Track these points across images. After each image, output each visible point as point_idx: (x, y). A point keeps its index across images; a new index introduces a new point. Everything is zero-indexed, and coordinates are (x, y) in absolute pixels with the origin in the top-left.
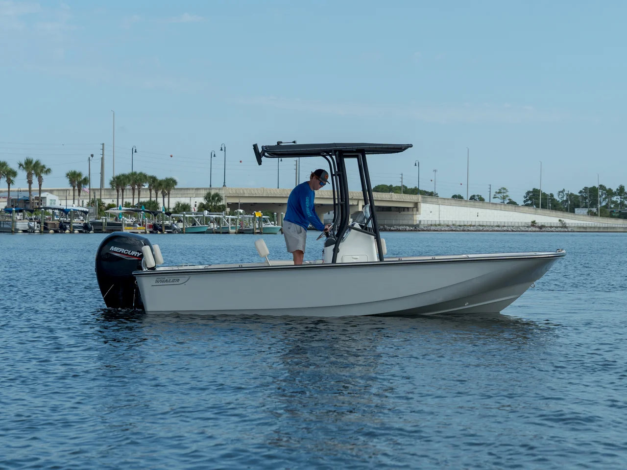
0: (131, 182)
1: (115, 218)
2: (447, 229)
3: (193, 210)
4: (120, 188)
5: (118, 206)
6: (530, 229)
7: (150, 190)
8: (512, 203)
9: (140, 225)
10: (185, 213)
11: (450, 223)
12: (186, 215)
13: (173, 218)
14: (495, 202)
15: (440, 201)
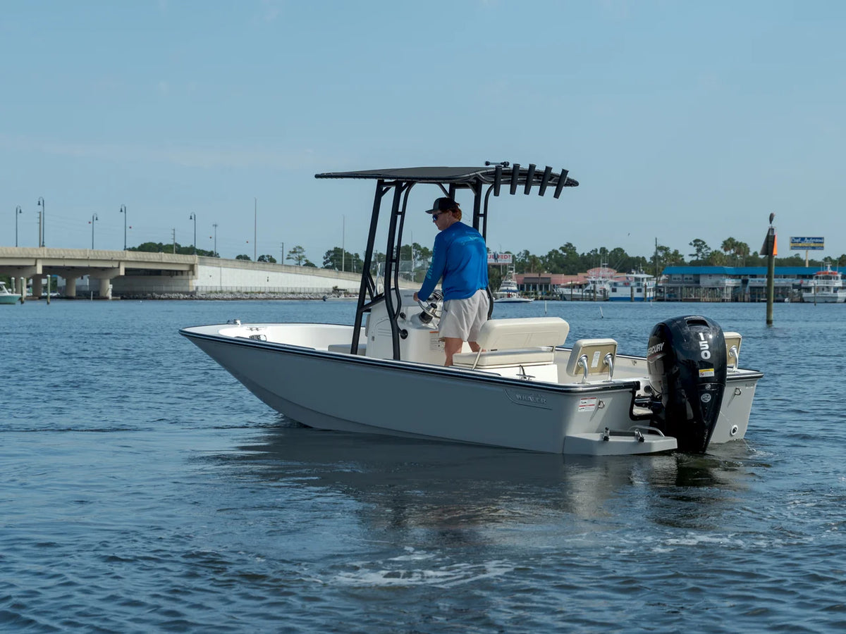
2: (230, 297)
6: (331, 296)
8: (309, 265)
11: (234, 290)
14: (289, 264)
15: (222, 263)
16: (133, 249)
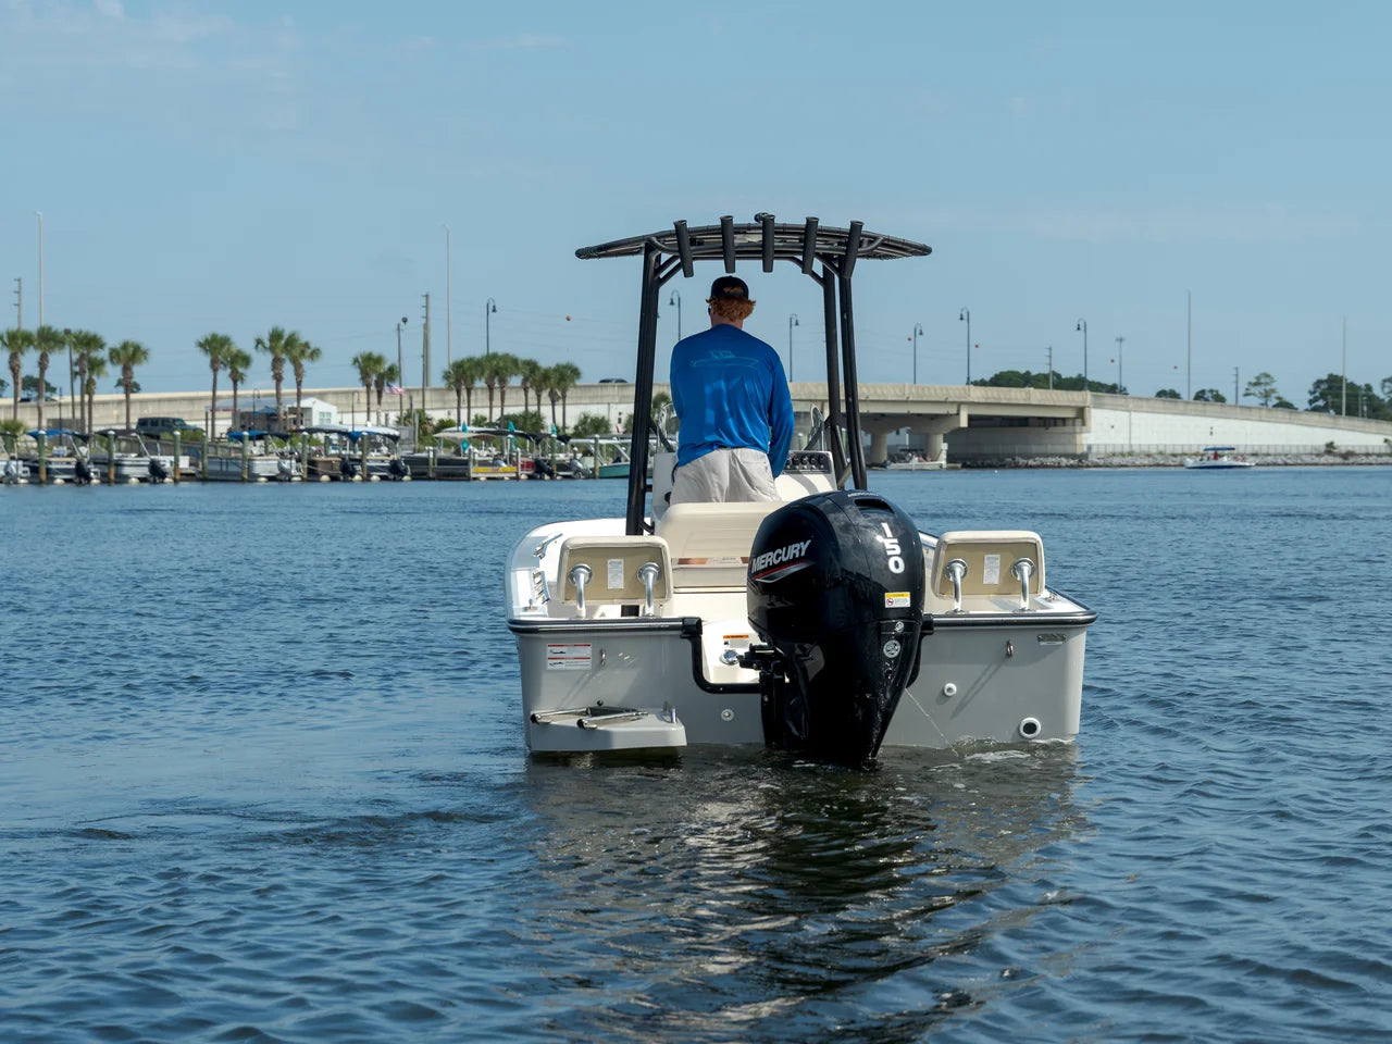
0: (487, 373)
1: (453, 449)
2: (1146, 462)
3: (614, 430)
4: (463, 387)
5: (459, 425)
6: (1323, 460)
7: (526, 390)
8: (1284, 405)
9: (505, 462)
10: (597, 436)
11: (1153, 450)
12: (601, 442)
13: (573, 446)
14: (1248, 404)
15: (1131, 405)
16: (982, 383)
